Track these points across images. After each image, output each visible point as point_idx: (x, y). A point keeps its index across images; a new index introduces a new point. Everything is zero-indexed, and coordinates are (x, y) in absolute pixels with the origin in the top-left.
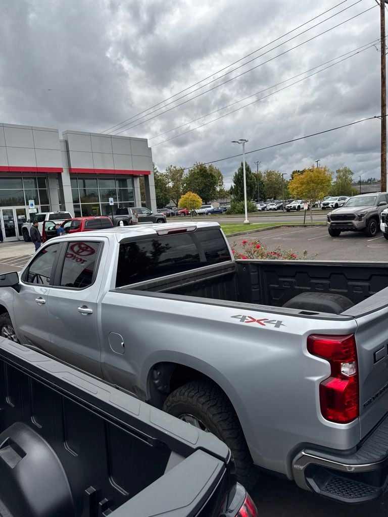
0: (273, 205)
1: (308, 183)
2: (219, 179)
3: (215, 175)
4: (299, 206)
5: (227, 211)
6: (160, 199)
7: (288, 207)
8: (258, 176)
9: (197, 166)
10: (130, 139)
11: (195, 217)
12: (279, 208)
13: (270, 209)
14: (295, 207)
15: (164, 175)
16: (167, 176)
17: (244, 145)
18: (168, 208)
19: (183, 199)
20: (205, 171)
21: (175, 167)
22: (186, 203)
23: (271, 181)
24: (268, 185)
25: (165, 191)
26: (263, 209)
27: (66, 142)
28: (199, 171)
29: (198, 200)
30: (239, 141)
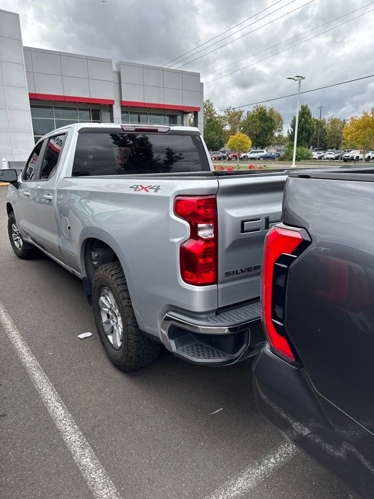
0: (331, 154)
1: (364, 128)
2: (279, 124)
3: (275, 119)
4: (358, 157)
5: (280, 157)
6: (215, 142)
7: (346, 156)
8: (320, 124)
9: (257, 110)
10: (182, 72)
11: (245, 162)
12: (337, 158)
13: (328, 159)
14: (353, 157)
15: (222, 117)
16: (224, 118)
17: (300, 83)
18: (221, 151)
19: (232, 139)
20: (265, 114)
21: (234, 109)
22: (235, 144)
23: (335, 129)
24: (331, 133)
25: (221, 134)
26: (320, 158)
27: (119, 74)
28: (258, 114)
29: (248, 141)
30: (296, 78)
